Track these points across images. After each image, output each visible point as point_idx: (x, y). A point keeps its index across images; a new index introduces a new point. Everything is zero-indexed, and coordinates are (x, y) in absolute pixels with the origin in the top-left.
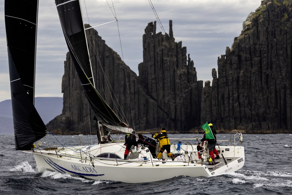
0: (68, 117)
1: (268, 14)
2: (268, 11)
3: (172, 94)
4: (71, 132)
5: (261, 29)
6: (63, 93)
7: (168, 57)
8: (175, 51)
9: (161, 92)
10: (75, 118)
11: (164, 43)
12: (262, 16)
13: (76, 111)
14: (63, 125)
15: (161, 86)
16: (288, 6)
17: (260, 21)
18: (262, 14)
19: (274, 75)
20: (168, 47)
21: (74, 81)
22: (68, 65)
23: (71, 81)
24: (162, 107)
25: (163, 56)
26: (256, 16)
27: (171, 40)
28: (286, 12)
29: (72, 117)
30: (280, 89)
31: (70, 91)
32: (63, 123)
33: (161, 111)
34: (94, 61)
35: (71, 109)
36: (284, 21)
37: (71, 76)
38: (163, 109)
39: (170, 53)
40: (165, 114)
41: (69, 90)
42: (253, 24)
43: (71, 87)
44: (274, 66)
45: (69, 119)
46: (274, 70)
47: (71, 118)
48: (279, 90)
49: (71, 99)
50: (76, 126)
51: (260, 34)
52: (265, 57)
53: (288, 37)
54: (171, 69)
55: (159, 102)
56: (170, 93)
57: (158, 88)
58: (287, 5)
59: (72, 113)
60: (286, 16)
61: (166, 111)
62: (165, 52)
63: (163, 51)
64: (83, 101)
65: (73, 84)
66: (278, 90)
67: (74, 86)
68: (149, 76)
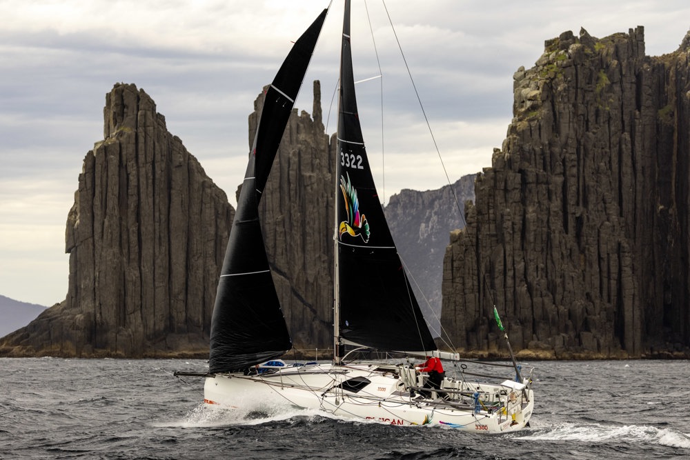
0: (89, 313)
1: (574, 72)
2: (576, 66)
3: (324, 262)
4: (100, 351)
5: (564, 108)
6: (69, 255)
7: (313, 171)
8: (326, 155)
9: (298, 255)
10: (110, 316)
11: (302, 136)
12: (560, 77)
13: (111, 300)
14: (79, 333)
15: (299, 242)
16: (607, 55)
17: (559, 88)
18: (561, 72)
19: (593, 219)
20: (313, 145)
21: (106, 223)
22: (89, 185)
23: (97, 225)
24: (300, 293)
25: (302, 168)
26: (547, 76)
27: (318, 130)
28: (602, 71)
29: (101, 313)
30: (608, 254)
31: (94, 250)
32: (78, 328)
33: (300, 302)
34: (150, 174)
35: (97, 293)
36: (601, 91)
37: (98, 212)
38: (303, 296)
39: (318, 161)
40: (308, 309)
41: (91, 247)
42: (545, 95)
43: (96, 237)
44: (592, 198)
45: (92, 319)
46: (591, 206)
47: (98, 315)
48: (606, 256)
49: (97, 269)
50: (111, 335)
51: (561, 120)
52: (573, 176)
53: (613, 128)
54: (320, 200)
55: (294, 281)
56: (320, 257)
57: (291, 246)
58: (604, 53)
59: (100, 304)
60: (605, 80)
61: (310, 301)
62: (306, 157)
63: (302, 155)
64: (126, 273)
65: (103, 232)
66: (604, 255)
67: (105, 237)
68: (268, 215)
